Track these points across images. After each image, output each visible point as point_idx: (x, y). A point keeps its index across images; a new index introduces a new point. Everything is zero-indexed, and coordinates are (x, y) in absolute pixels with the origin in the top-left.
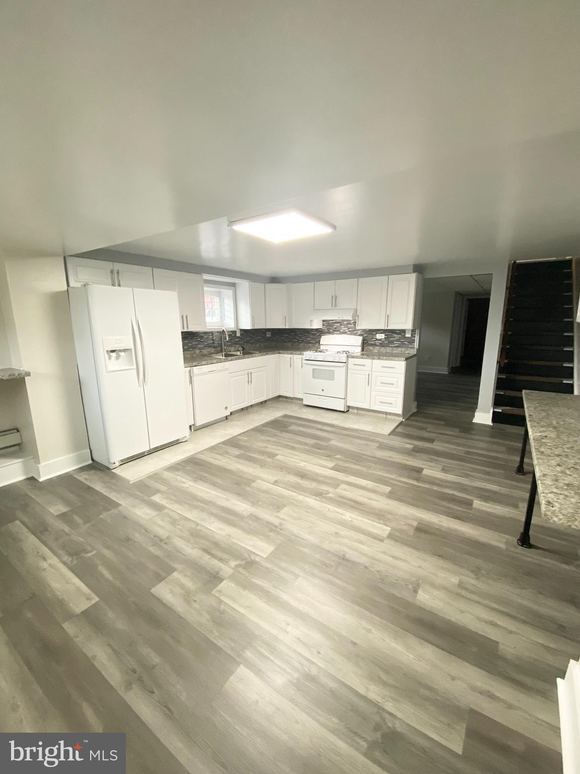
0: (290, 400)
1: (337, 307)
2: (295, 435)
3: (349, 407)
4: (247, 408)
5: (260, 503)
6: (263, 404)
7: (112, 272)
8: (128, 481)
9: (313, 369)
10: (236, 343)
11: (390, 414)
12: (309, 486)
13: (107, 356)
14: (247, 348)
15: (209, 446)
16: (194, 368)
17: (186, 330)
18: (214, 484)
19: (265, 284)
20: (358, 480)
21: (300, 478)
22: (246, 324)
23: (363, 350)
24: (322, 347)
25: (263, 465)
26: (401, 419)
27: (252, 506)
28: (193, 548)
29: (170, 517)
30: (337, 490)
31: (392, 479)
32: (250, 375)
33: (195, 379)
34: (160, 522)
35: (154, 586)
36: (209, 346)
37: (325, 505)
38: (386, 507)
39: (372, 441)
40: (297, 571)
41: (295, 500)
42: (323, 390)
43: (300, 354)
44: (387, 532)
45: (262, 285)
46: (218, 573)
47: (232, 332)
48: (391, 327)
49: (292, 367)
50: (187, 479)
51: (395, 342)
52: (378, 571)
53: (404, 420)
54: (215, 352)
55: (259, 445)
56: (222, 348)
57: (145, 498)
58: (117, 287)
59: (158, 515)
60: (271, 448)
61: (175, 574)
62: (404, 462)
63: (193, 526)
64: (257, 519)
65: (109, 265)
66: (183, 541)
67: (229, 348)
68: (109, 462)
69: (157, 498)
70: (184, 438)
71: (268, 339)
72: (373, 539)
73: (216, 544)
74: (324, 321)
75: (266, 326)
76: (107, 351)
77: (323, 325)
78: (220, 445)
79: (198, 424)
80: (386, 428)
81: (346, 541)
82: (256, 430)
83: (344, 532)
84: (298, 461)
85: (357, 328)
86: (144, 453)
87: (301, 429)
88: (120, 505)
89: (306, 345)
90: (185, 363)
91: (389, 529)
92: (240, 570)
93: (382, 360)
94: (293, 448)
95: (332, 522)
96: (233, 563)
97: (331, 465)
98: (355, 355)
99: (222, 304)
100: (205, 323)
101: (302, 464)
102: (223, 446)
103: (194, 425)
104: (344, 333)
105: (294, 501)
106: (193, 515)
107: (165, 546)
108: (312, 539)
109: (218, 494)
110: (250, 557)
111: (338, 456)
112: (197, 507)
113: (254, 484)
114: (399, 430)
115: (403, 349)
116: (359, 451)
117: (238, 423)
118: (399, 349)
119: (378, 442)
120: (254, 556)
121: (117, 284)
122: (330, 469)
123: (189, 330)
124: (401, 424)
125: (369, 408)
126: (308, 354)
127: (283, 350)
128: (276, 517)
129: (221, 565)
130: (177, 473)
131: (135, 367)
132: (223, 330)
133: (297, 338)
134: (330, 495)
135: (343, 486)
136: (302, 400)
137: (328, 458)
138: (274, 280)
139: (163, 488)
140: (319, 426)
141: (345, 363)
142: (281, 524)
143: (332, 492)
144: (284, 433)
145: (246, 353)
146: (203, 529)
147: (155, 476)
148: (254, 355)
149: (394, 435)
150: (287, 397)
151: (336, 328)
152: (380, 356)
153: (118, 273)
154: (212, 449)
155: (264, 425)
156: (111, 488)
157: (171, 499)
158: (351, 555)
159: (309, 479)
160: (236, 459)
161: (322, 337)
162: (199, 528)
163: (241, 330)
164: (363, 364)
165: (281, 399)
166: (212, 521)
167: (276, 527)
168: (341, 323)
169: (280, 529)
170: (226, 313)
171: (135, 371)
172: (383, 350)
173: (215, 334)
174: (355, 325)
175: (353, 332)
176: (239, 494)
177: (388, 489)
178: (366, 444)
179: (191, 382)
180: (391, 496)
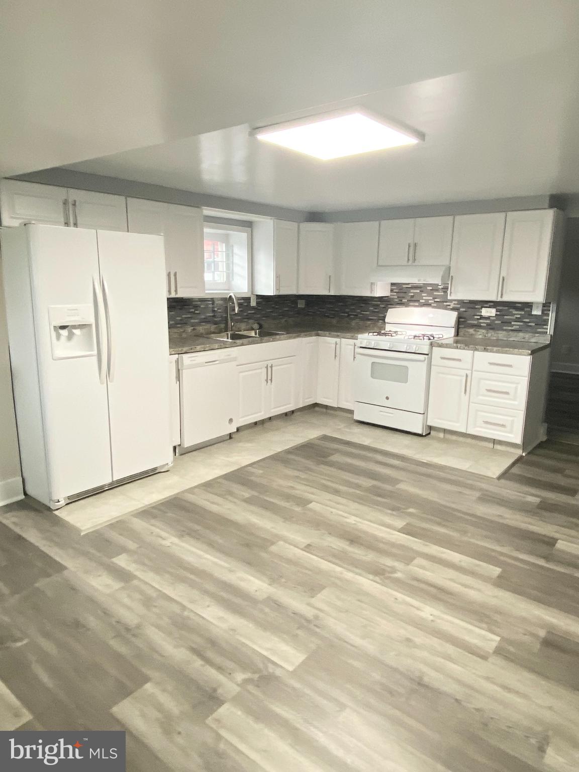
0: (332, 412)
1: (416, 263)
2: (339, 471)
3: (430, 428)
4: (263, 422)
5: (283, 580)
6: (288, 415)
7: (65, 203)
8: (77, 531)
9: (373, 363)
10: (249, 318)
11: (501, 443)
12: (364, 558)
13: (54, 334)
14: (265, 325)
15: (203, 481)
16: (184, 356)
17: (173, 295)
18: (211, 545)
19: (299, 222)
20: (444, 553)
21: (348, 543)
22: (267, 287)
23: (457, 334)
24: (388, 328)
25: (288, 517)
26: (520, 452)
27: (270, 585)
28: (176, 647)
29: (142, 592)
30: (410, 567)
31: (502, 554)
32: (269, 368)
33: (185, 374)
34: (126, 601)
35: (115, 703)
36: (206, 321)
37: (390, 590)
38: (493, 602)
39: (472, 487)
40: (344, 699)
41: (339, 578)
42: (387, 398)
43: (352, 338)
44: (494, 645)
45: (296, 225)
46: (215, 690)
47: (243, 298)
48: (507, 298)
49: (337, 358)
50: (168, 533)
51: (513, 323)
52: (477, 710)
53: (524, 454)
54: (216, 331)
55: (280, 483)
56: (226, 323)
57: (105, 559)
58: (72, 228)
59: (123, 588)
60: (301, 490)
61: (148, 686)
62: (523, 526)
63: (176, 609)
64: (277, 605)
65: (61, 193)
66: (161, 633)
67: (238, 325)
68: (51, 500)
69: (122, 561)
70: (164, 466)
71: (299, 312)
72: (470, 655)
73: (213, 643)
74: (392, 284)
75: (298, 290)
76: (54, 327)
77: (392, 291)
78: (218, 480)
79: (187, 444)
80: (494, 467)
81: (425, 654)
82: (276, 458)
83: (420, 638)
84: (346, 515)
85: (449, 298)
86: (102, 487)
87: (349, 460)
88: (65, 568)
89: (361, 323)
90: (170, 348)
91: (498, 639)
92: (250, 688)
93: (491, 352)
94: (336, 492)
95: (401, 620)
96: (240, 676)
97: (400, 523)
98: (444, 342)
99: (229, 255)
100: (203, 282)
101: (352, 520)
102: (224, 481)
103: (180, 445)
104: (426, 304)
105: (337, 581)
106: (177, 592)
107: (133, 639)
108: (370, 647)
109: (216, 560)
110: (266, 668)
111: (411, 510)
112: (183, 580)
113: (273, 548)
114: (515, 470)
115: (527, 336)
116: (448, 504)
117: (249, 445)
118: (521, 334)
119: (481, 490)
120: (273, 667)
121: (72, 221)
122: (399, 531)
123: (179, 296)
124: (519, 460)
125: (465, 432)
126: (366, 338)
127: (324, 331)
128: (309, 604)
129: (221, 678)
130: (153, 521)
131: (95, 352)
132: (230, 296)
133: (347, 310)
134: (398, 575)
135: (419, 561)
136: (351, 412)
137: (394, 513)
138: (315, 217)
139: (132, 545)
140: (379, 457)
141: (428, 355)
142: (316, 617)
143: (401, 570)
144: (322, 466)
145: (266, 334)
146: (192, 615)
147: (119, 525)
148: (278, 337)
149: (507, 479)
150: (326, 407)
151: (412, 296)
152: (487, 345)
153: (74, 205)
154: (208, 486)
155: (289, 452)
156: (51, 540)
157: (144, 564)
158: (432, 677)
159: (362, 544)
160: (244, 504)
161: (389, 310)
162: (186, 613)
163: (259, 297)
164: (460, 358)
165: (317, 409)
166: (207, 603)
167: (308, 621)
168: (421, 288)
169: (315, 625)
170: (236, 269)
171: (95, 359)
172: (492, 335)
173: (217, 302)
174: (445, 292)
175: (442, 304)
176: (249, 564)
177: (496, 571)
178: (460, 492)
179: (178, 378)
180: (501, 582)
